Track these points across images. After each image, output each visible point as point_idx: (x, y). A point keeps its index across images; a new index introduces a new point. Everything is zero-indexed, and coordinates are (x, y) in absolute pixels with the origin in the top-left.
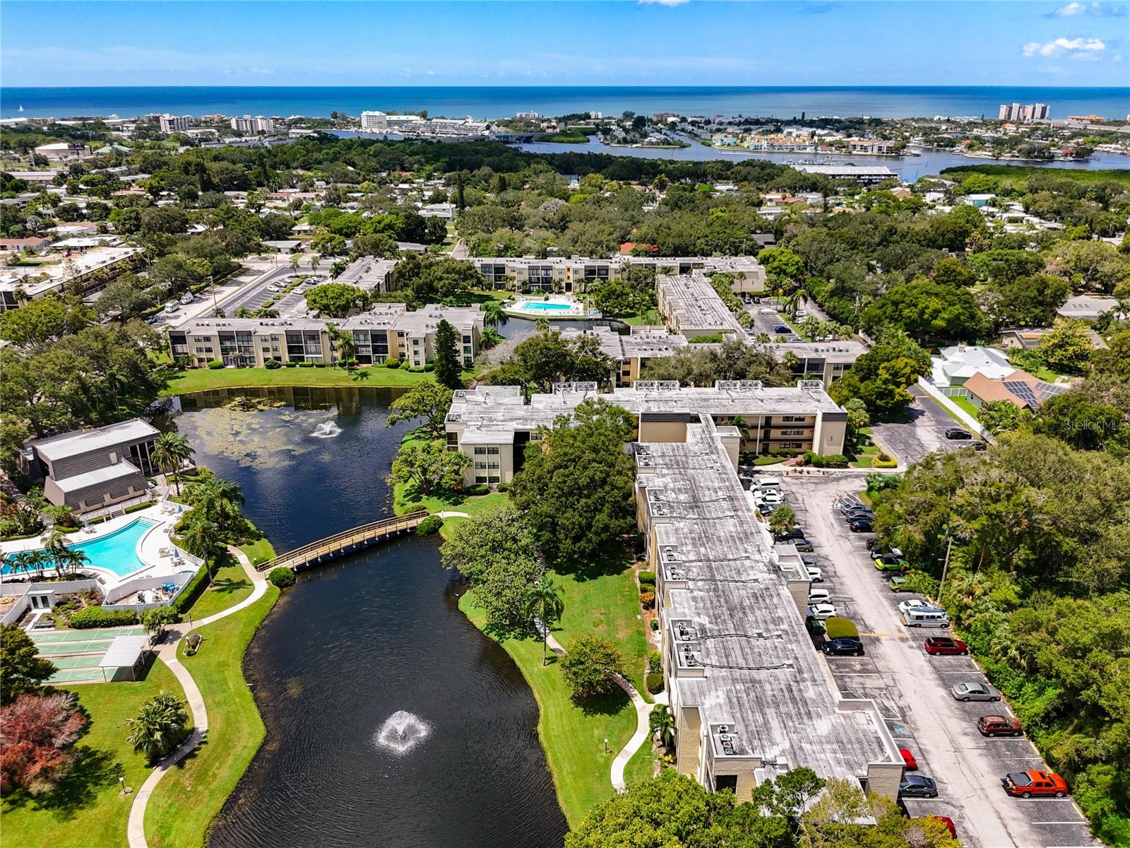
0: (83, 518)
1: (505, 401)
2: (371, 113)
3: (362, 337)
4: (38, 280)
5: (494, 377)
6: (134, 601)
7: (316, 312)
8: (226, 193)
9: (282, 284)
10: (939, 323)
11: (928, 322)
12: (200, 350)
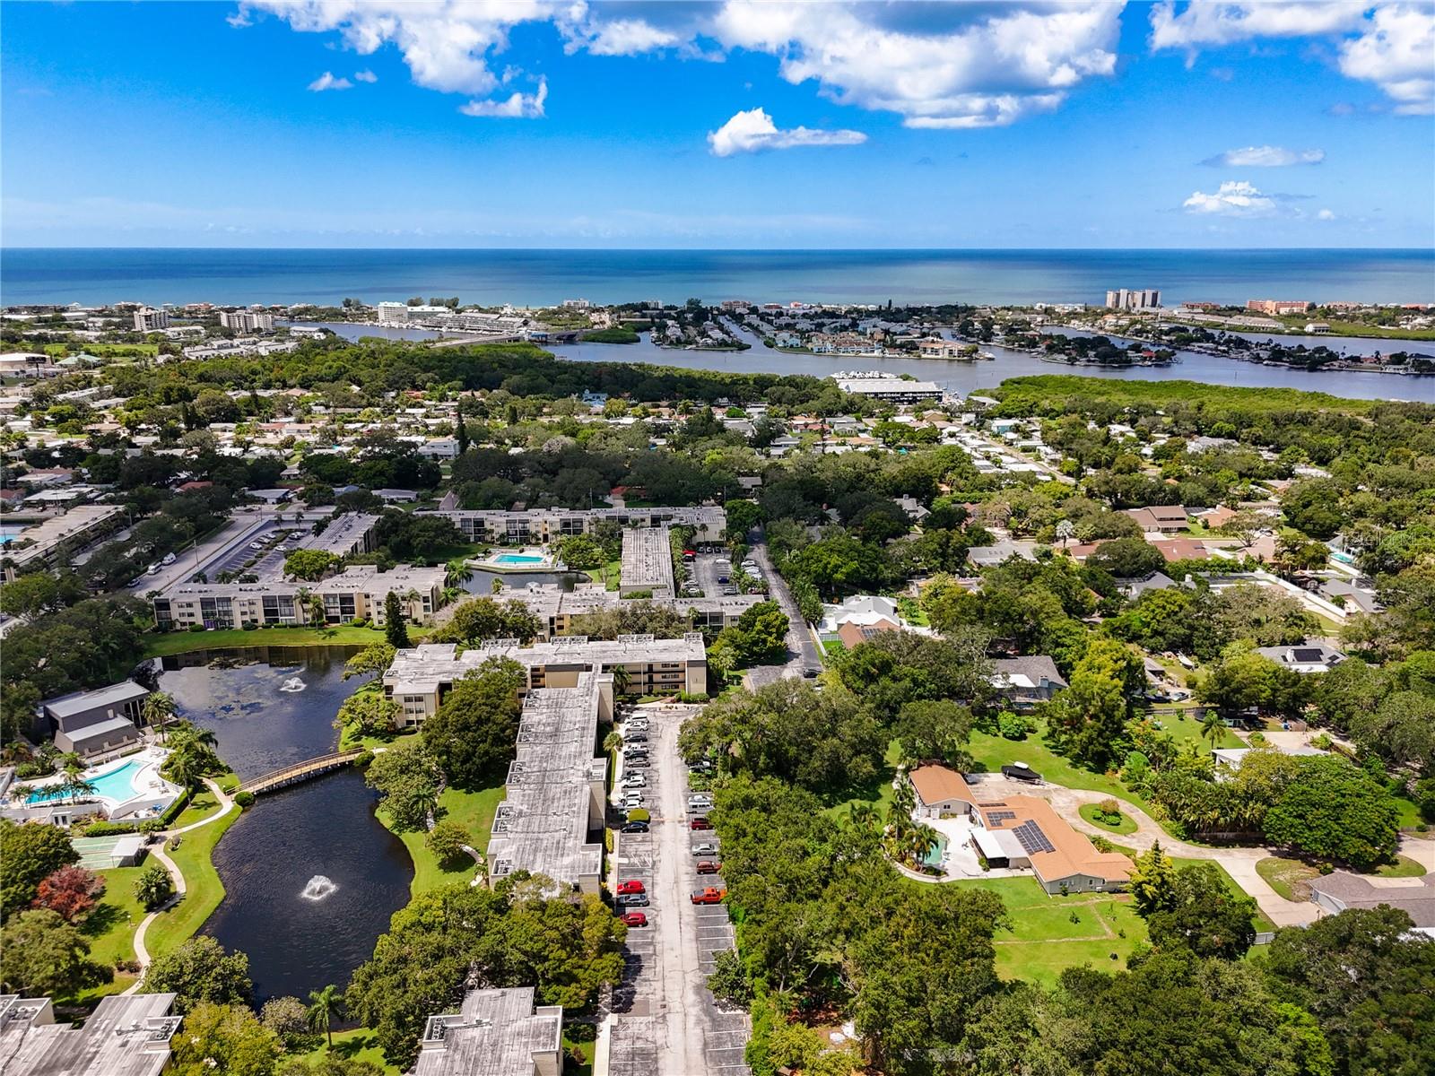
0: (87, 762)
1: (439, 657)
2: (389, 305)
3: (331, 600)
4: (22, 546)
5: (435, 637)
6: (131, 817)
7: (292, 576)
8: (212, 425)
9: (266, 540)
10: (838, 576)
11: (830, 575)
12: (182, 615)
